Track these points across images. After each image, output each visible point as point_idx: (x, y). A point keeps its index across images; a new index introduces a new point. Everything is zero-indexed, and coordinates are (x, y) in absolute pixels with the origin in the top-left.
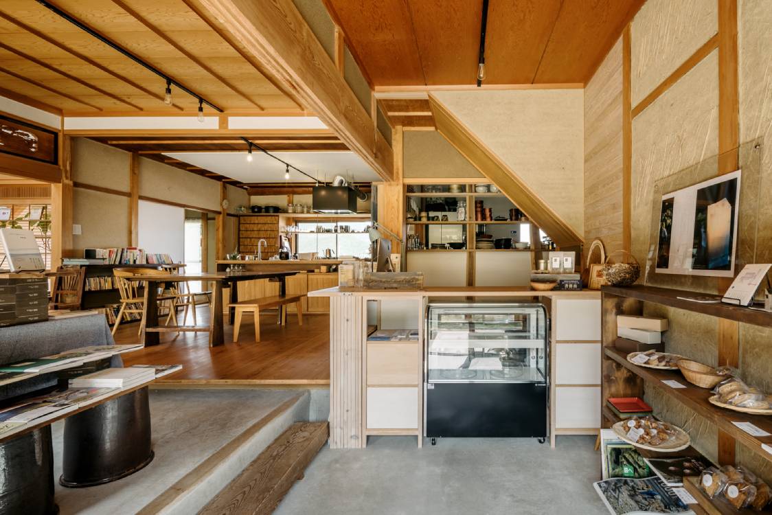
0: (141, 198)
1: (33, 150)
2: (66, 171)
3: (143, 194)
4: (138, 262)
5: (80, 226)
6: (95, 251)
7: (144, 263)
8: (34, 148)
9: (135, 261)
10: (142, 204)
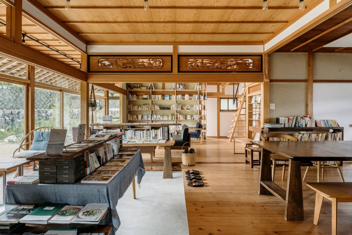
0: (315, 81)
1: (251, 67)
2: (266, 75)
3: (317, 78)
4: (308, 126)
5: (274, 104)
6: (279, 118)
7: (314, 126)
8: (251, 66)
9: (306, 125)
10: (316, 86)
